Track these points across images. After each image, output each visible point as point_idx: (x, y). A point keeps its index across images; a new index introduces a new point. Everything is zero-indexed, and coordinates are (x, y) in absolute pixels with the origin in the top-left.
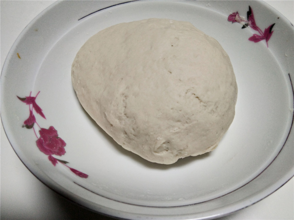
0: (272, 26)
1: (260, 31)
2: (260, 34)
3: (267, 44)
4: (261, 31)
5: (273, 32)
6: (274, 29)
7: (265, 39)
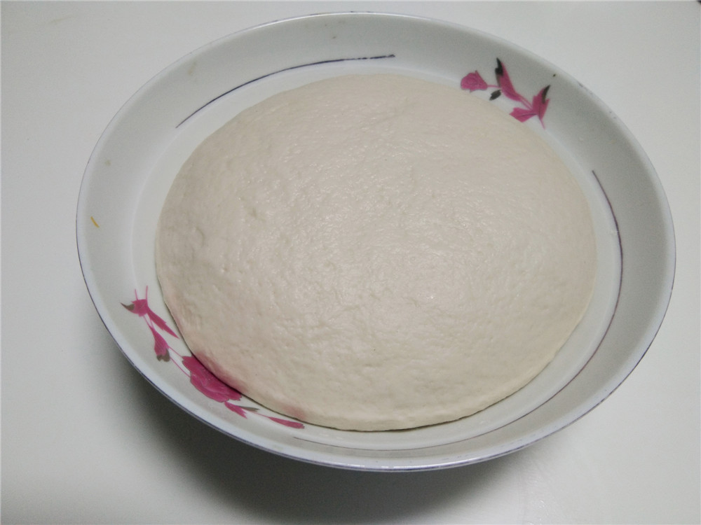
0: (545, 91)
1: (525, 102)
2: (527, 106)
3: (542, 123)
4: (527, 101)
5: (548, 101)
6: (549, 95)
7: (535, 114)
